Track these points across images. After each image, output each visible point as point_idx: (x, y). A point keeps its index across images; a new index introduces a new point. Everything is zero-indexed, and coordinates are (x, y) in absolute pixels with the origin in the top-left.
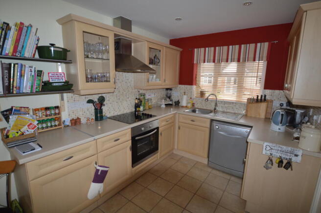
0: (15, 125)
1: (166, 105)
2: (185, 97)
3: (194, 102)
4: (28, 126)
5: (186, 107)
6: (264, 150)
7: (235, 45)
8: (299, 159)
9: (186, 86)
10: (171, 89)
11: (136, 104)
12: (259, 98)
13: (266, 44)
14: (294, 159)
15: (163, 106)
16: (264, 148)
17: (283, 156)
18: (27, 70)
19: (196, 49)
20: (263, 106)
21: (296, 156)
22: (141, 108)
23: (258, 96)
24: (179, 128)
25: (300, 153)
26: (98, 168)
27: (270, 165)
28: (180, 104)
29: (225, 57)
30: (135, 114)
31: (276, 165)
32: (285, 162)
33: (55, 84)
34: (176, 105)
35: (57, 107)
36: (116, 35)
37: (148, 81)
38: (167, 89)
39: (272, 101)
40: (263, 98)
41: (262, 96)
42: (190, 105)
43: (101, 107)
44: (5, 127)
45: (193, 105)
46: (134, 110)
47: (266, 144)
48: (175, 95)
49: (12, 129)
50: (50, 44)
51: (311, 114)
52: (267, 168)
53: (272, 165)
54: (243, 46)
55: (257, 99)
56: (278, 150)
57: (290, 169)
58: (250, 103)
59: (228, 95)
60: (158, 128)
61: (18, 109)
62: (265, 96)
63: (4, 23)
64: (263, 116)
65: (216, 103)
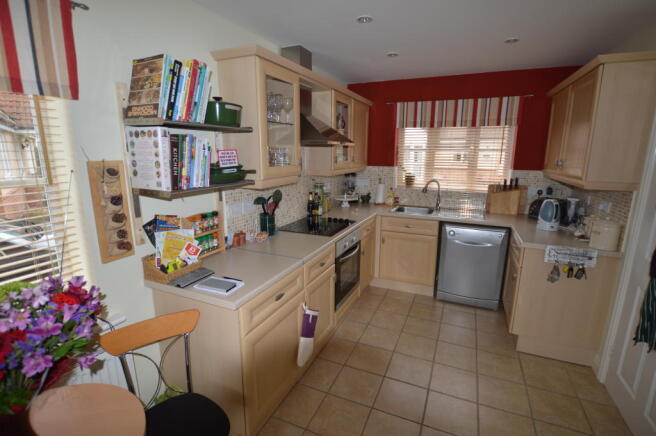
0: (167, 250)
1: (350, 202)
2: (381, 187)
3: (397, 194)
4: (187, 249)
5: (384, 204)
6: (546, 256)
7: (468, 98)
8: (593, 263)
9: (381, 168)
10: (354, 175)
11: (310, 203)
12: (508, 183)
13: (517, 99)
14: (588, 264)
15: (346, 205)
16: (547, 252)
17: (573, 261)
18: (198, 146)
19: (399, 104)
20: (514, 195)
21: (590, 258)
22: (320, 211)
23: (505, 181)
24: (383, 241)
25: (595, 255)
26: (308, 312)
27: (556, 277)
28: (371, 201)
29: (450, 118)
30: (309, 221)
31: (563, 275)
32: (575, 269)
33: (226, 171)
34: (363, 202)
35: (215, 214)
36: (301, 80)
37: (336, 162)
38: (347, 175)
39: (526, 188)
40: (514, 183)
41: (512, 181)
42: (391, 201)
43: (274, 210)
44: (152, 253)
45: (396, 200)
46: (307, 213)
47: (549, 247)
48: (362, 185)
49: (165, 257)
50: (214, 98)
51: (589, 202)
52: (551, 279)
53: (559, 275)
54: (480, 100)
55: (505, 185)
56: (566, 254)
57: (583, 278)
58: (493, 192)
59: (451, 181)
60: (359, 242)
61: (164, 219)
62: (517, 180)
63: (176, 62)
64: (514, 211)
65: (439, 195)
